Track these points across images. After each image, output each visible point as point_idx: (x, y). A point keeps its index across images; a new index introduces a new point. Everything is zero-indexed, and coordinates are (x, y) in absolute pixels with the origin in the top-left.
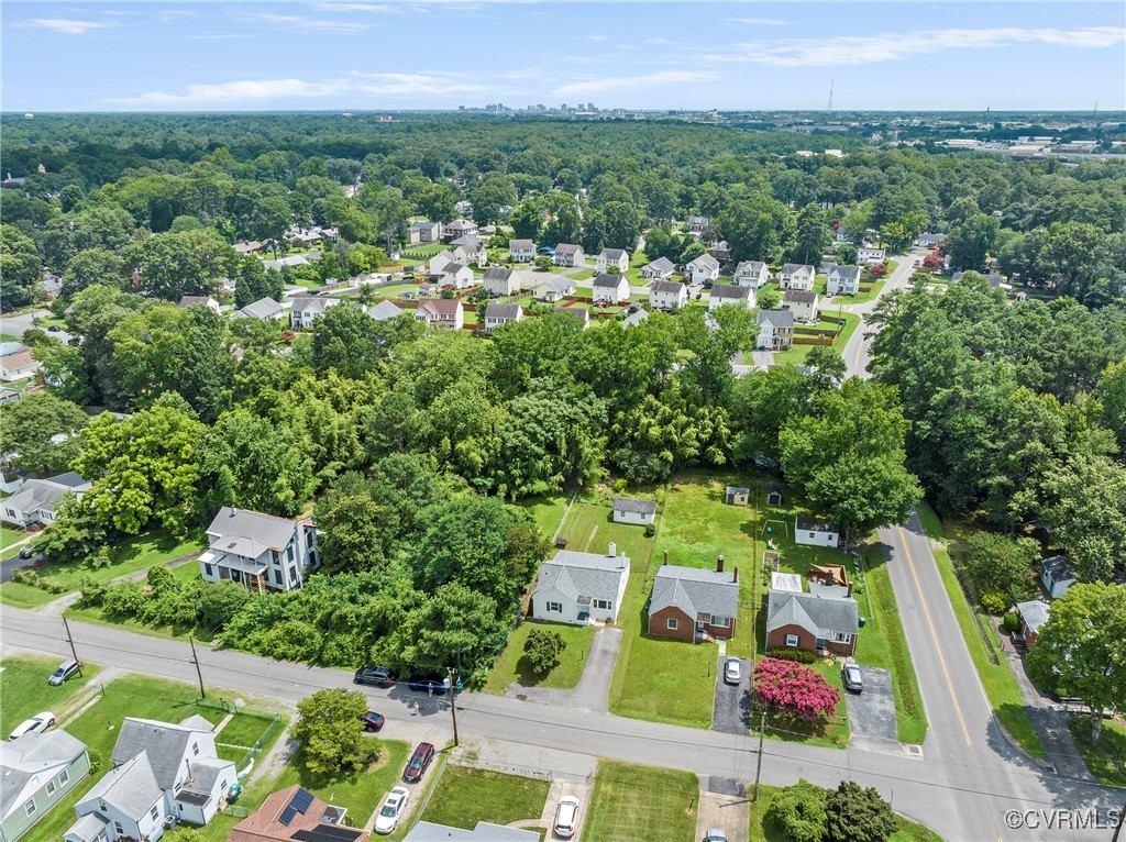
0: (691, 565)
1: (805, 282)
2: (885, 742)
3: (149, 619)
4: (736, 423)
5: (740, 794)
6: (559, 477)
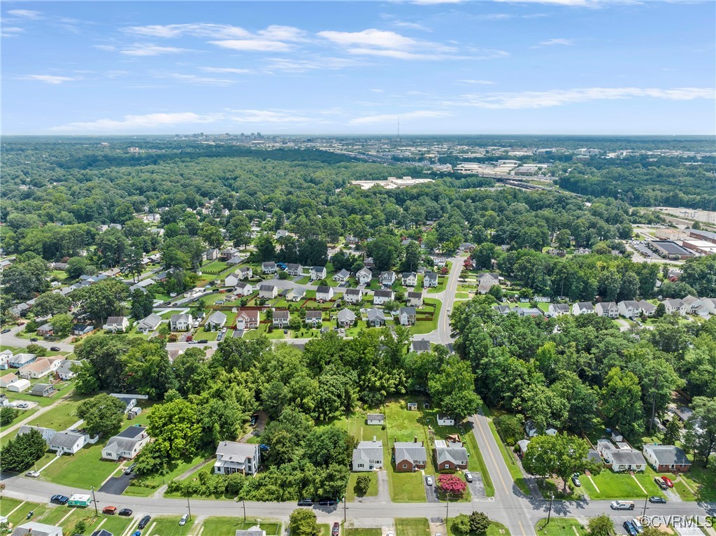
1: (413, 282)
2: (482, 498)
3: (204, 493)
4: (408, 375)
5: (442, 522)
6: (343, 408)
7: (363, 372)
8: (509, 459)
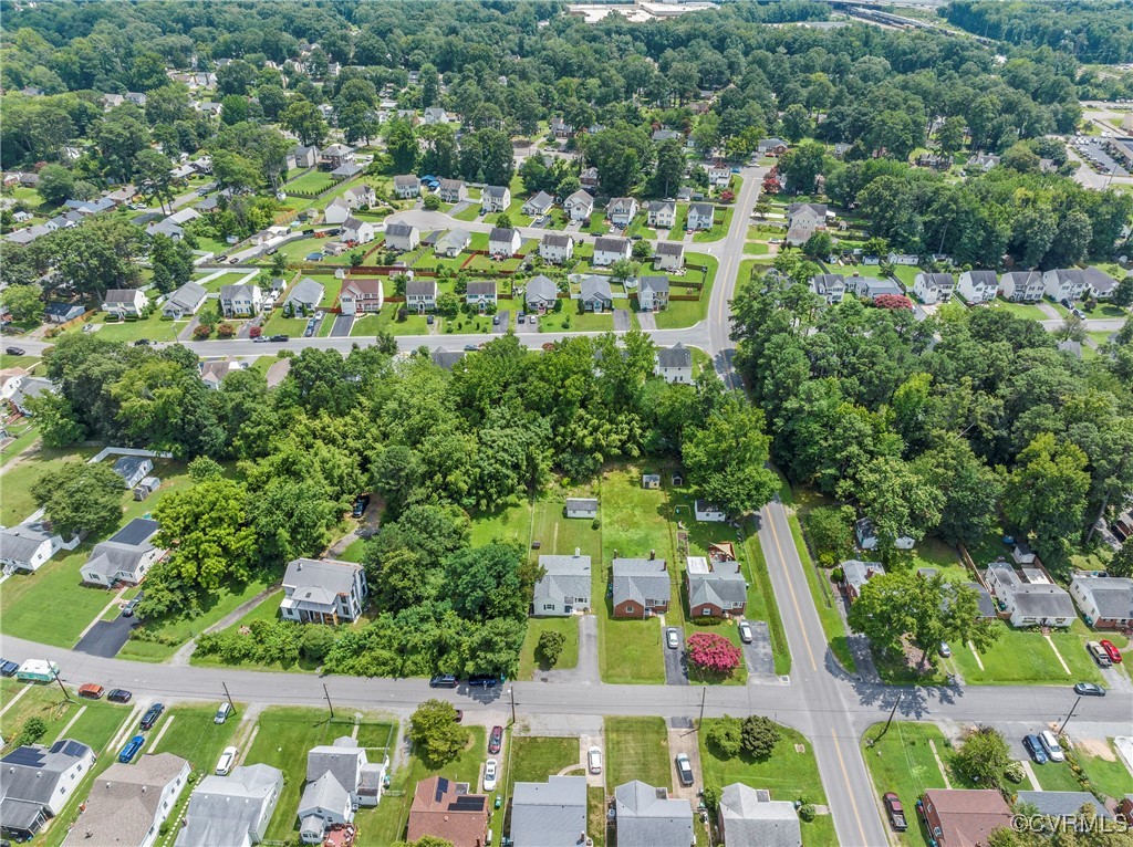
1: (669, 219)
2: (768, 676)
3: (261, 658)
4: (645, 424)
5: (691, 726)
6: (523, 487)
7: (563, 420)
8: (821, 594)
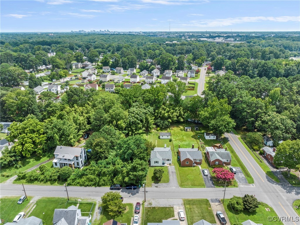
0: (184, 147)
1: (182, 75)
2: (246, 184)
8: (257, 159)
